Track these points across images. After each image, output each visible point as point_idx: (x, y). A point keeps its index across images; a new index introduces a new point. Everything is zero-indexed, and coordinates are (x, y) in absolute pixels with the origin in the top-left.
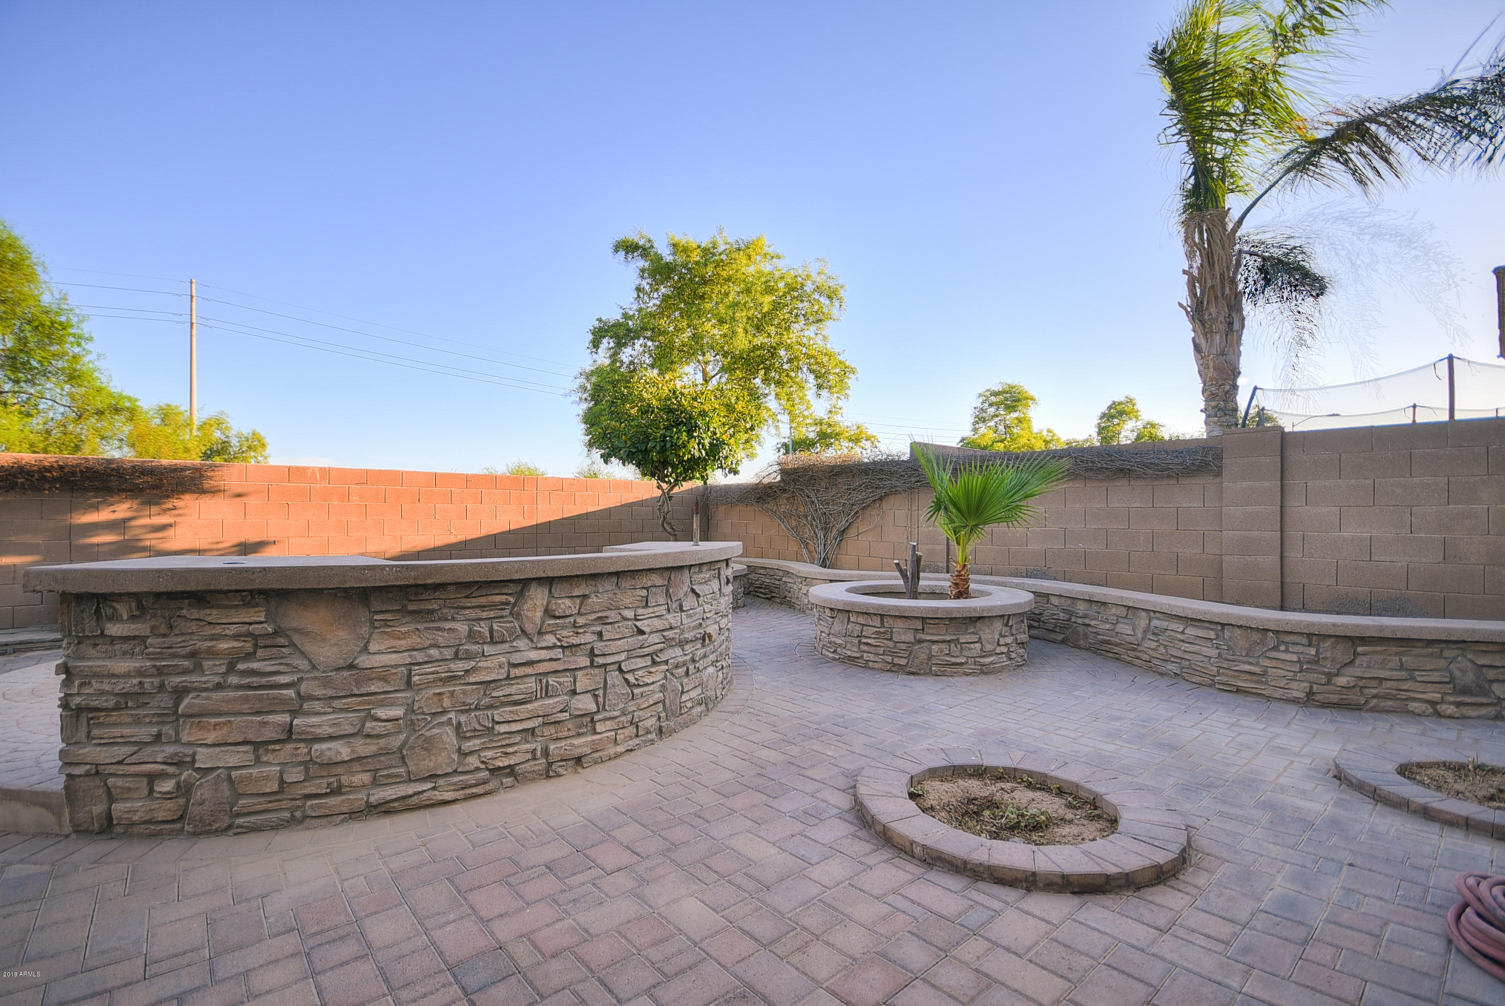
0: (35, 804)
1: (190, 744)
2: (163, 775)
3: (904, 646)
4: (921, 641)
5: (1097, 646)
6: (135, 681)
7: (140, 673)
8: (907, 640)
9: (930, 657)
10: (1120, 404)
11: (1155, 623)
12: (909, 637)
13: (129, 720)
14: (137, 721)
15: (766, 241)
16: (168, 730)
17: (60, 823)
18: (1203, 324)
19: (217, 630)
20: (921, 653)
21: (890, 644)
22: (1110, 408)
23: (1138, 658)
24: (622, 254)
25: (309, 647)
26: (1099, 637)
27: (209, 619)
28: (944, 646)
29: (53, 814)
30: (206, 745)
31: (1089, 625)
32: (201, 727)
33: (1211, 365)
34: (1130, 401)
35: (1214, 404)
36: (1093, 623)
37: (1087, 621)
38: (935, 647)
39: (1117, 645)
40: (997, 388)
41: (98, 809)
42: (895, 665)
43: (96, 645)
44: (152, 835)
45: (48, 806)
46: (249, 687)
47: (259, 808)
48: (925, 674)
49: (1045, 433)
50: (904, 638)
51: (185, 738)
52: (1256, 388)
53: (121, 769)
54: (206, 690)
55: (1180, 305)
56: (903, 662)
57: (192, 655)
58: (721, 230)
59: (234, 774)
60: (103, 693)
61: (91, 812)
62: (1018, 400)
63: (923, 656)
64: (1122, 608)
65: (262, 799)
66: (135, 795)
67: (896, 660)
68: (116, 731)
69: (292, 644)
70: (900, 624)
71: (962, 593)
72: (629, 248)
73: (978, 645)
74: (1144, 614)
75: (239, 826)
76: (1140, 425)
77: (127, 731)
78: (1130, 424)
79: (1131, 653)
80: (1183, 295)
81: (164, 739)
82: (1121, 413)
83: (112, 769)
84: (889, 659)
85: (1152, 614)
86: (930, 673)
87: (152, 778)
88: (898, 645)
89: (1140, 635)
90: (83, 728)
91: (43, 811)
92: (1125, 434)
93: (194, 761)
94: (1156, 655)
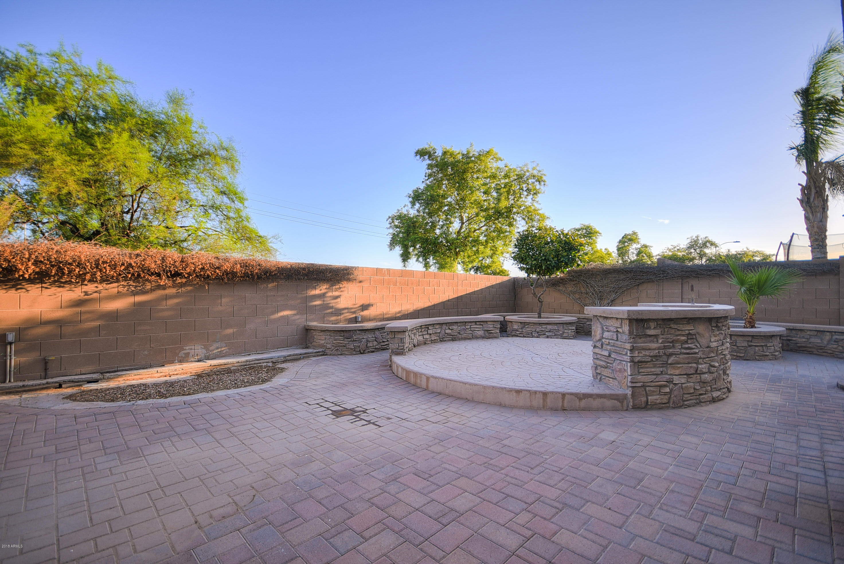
0: (612, 399)
1: (671, 375)
2: (665, 386)
3: (743, 348)
4: (750, 346)
5: (797, 349)
6: (657, 351)
7: (659, 348)
8: (744, 345)
9: (755, 352)
10: (628, 235)
11: (835, 337)
12: (745, 344)
13: (652, 366)
14: (655, 366)
15: (494, 150)
16: (664, 369)
17: (622, 406)
18: (811, 208)
19: (680, 333)
20: (751, 351)
21: (735, 347)
22: (623, 237)
23: (825, 352)
24: (418, 156)
25: (699, 339)
26: (798, 345)
27: (679, 328)
28: (760, 348)
29: (620, 402)
30: (676, 375)
31: (791, 340)
32: (674, 368)
33: (816, 226)
34: (634, 233)
35: (817, 243)
36: (794, 339)
37: (789, 338)
38: (757, 348)
39: (810, 348)
40: (578, 226)
41: (644, 399)
42: (737, 356)
43: (640, 338)
44: (660, 409)
45: (618, 400)
46: (688, 354)
47: (689, 398)
48: (753, 360)
49: (603, 250)
50: (743, 345)
51: (669, 372)
52: (793, 234)
53: (653, 384)
54: (678, 354)
55: (798, 199)
56: (742, 355)
57: (672, 342)
58: (471, 145)
59: (684, 385)
60: (646, 356)
61: (641, 400)
62: (591, 233)
63: (752, 352)
64: (815, 332)
65: (689, 395)
66: (655, 394)
67: (738, 354)
68: (649, 370)
69: (696, 339)
70: (741, 339)
71: (753, 327)
72: (422, 153)
73: (773, 347)
74: (828, 334)
75: (686, 405)
76: (639, 246)
77: (653, 370)
78: (635, 246)
79: (821, 351)
80: (799, 195)
81: (664, 373)
82: (631, 240)
83: (649, 384)
84: (735, 354)
85: (833, 333)
86: (756, 360)
87: (661, 386)
88: (740, 348)
89: (825, 343)
90: (637, 370)
91: (616, 401)
92: (632, 251)
93: (672, 381)
94: (837, 350)
